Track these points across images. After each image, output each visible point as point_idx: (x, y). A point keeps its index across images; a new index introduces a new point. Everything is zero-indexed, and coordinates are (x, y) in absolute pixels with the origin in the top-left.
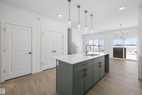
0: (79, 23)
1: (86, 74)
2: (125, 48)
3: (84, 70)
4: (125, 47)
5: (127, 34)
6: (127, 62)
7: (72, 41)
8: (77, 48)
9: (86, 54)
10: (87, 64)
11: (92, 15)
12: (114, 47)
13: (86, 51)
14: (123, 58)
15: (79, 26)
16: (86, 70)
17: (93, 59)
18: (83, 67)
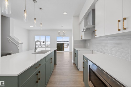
0: (25, 11)
1: (39, 78)
2: (64, 44)
3: (37, 74)
4: (64, 42)
5: (65, 34)
6: (65, 53)
7: (10, 35)
8: (20, 44)
9: (35, 51)
10: (40, 65)
11: (41, 9)
12: (57, 43)
13: (35, 48)
14: (62, 51)
15: (26, 15)
16: (39, 74)
17: (45, 57)
18: (36, 71)
